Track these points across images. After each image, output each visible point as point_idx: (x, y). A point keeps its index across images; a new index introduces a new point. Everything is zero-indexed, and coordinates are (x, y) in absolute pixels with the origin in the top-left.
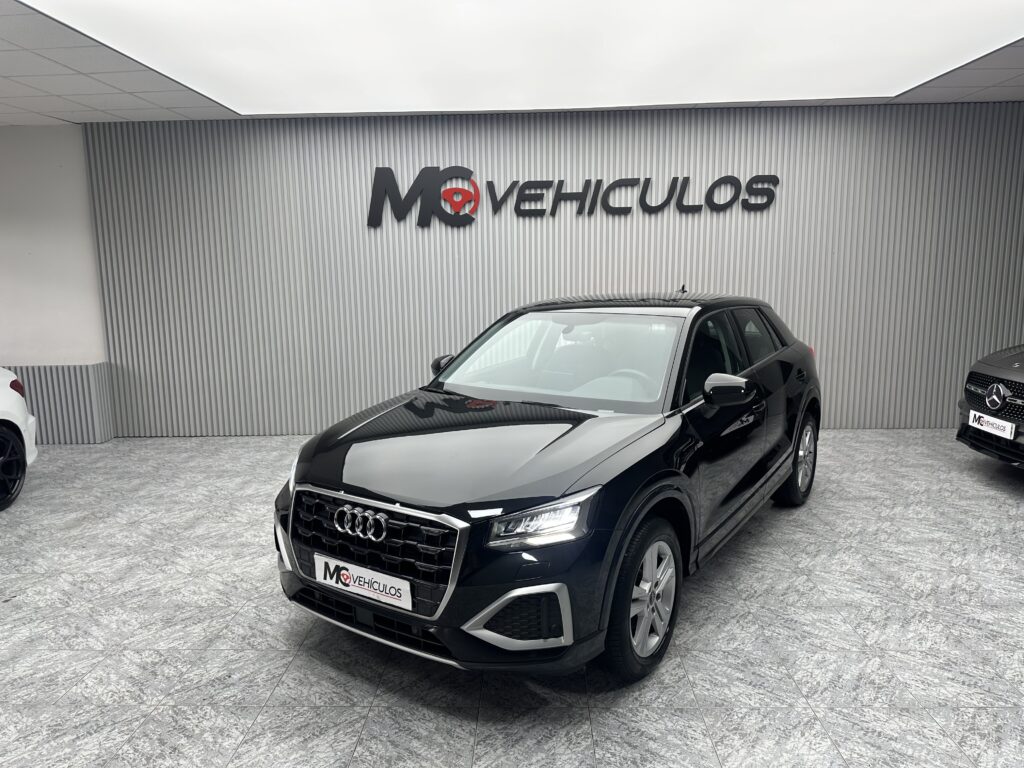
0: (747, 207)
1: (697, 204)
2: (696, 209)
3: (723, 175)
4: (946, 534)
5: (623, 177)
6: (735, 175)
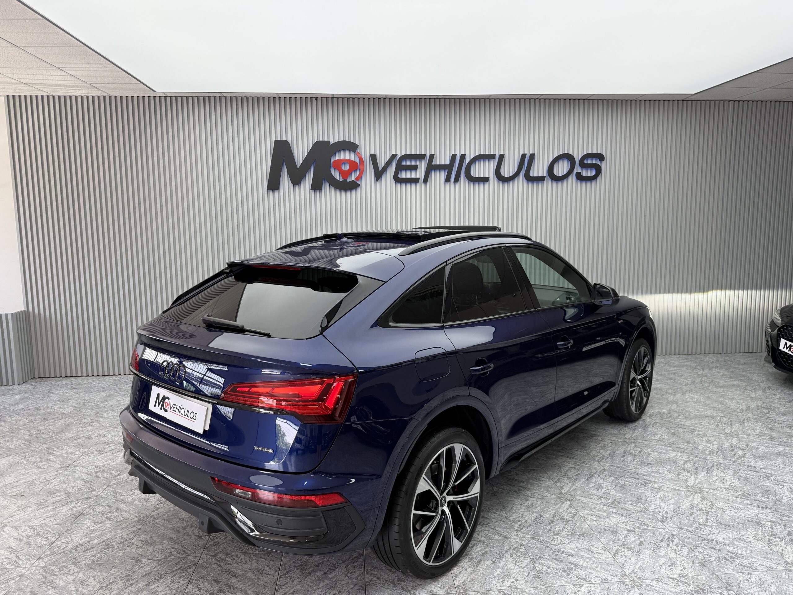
0: (579, 177)
1: (541, 175)
2: (540, 179)
6: (571, 153)
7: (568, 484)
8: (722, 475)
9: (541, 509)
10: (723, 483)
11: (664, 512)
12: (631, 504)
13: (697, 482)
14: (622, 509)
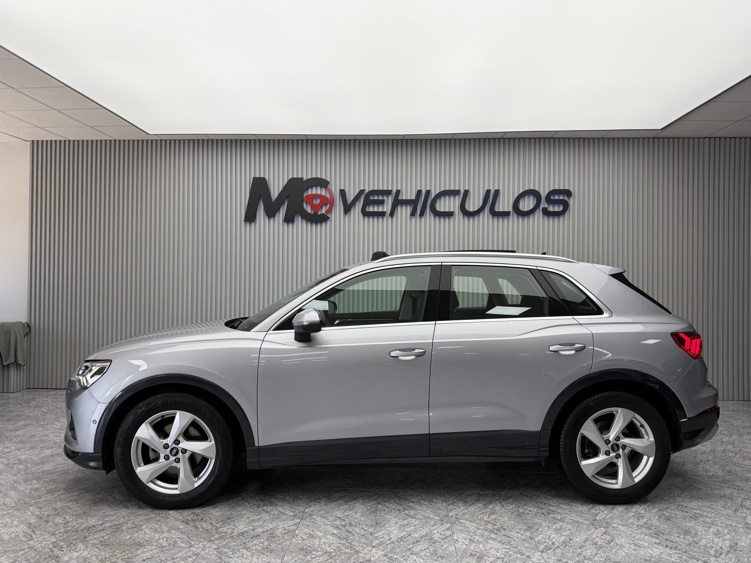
0: (546, 213)
1: (506, 210)
2: (505, 214)
3: (526, 189)
4: (736, 491)
5: (447, 189)
6: (537, 189)
7: (460, 508)
8: (643, 512)
9: (415, 529)
10: (639, 520)
11: (551, 543)
12: (517, 532)
13: (608, 517)
14: (504, 535)
